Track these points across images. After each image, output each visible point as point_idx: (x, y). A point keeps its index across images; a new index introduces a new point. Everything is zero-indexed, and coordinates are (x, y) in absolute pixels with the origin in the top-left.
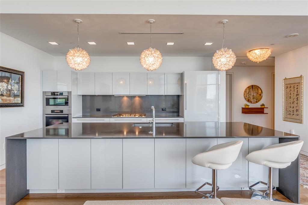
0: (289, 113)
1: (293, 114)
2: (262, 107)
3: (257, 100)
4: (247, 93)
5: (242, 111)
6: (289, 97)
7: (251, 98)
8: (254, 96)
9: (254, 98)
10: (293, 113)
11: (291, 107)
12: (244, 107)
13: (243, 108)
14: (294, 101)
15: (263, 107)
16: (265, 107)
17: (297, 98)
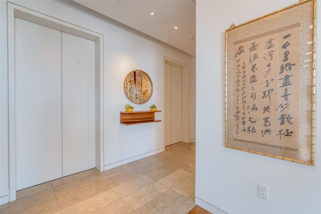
0: (246, 126)
1: (267, 131)
2: (152, 110)
3: (140, 100)
4: (128, 90)
5: (121, 120)
6: (248, 79)
7: (134, 98)
8: (136, 95)
9: (137, 98)
10: (265, 128)
11: (255, 108)
12: (124, 110)
13: (122, 114)
14: (269, 88)
15: (154, 109)
16: (157, 110)
17: (287, 77)
